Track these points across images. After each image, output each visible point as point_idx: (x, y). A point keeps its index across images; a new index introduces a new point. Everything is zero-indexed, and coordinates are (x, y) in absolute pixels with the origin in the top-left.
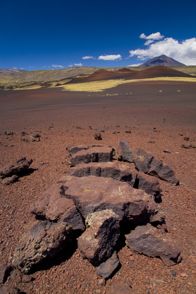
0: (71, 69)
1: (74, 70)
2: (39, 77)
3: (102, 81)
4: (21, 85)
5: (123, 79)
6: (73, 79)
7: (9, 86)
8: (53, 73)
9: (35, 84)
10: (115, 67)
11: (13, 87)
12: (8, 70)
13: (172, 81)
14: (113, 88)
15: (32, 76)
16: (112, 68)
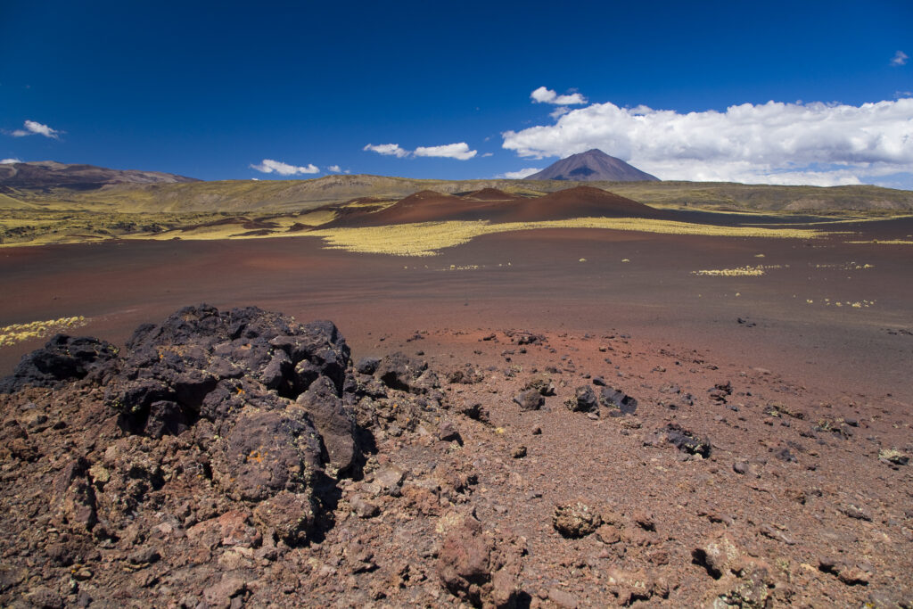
0: (332, 180)
1: (340, 184)
2: (235, 200)
3: (429, 223)
4: (185, 223)
5: (487, 221)
6: (339, 211)
7: (150, 224)
8: (279, 190)
9: (227, 220)
10: (458, 180)
11: (162, 227)
12: (142, 176)
13: (614, 230)
14: (460, 246)
15: (216, 196)
16: (450, 182)
